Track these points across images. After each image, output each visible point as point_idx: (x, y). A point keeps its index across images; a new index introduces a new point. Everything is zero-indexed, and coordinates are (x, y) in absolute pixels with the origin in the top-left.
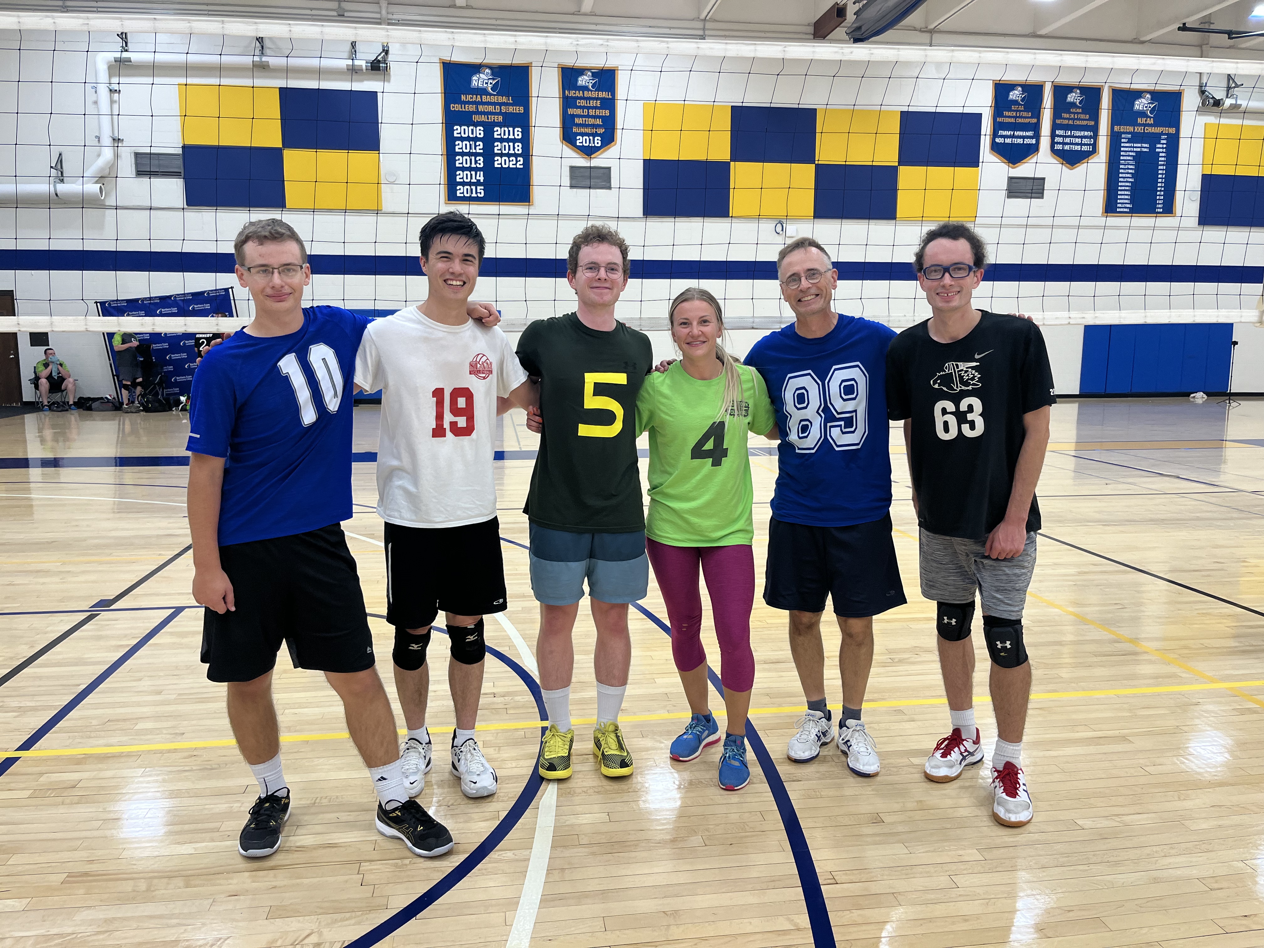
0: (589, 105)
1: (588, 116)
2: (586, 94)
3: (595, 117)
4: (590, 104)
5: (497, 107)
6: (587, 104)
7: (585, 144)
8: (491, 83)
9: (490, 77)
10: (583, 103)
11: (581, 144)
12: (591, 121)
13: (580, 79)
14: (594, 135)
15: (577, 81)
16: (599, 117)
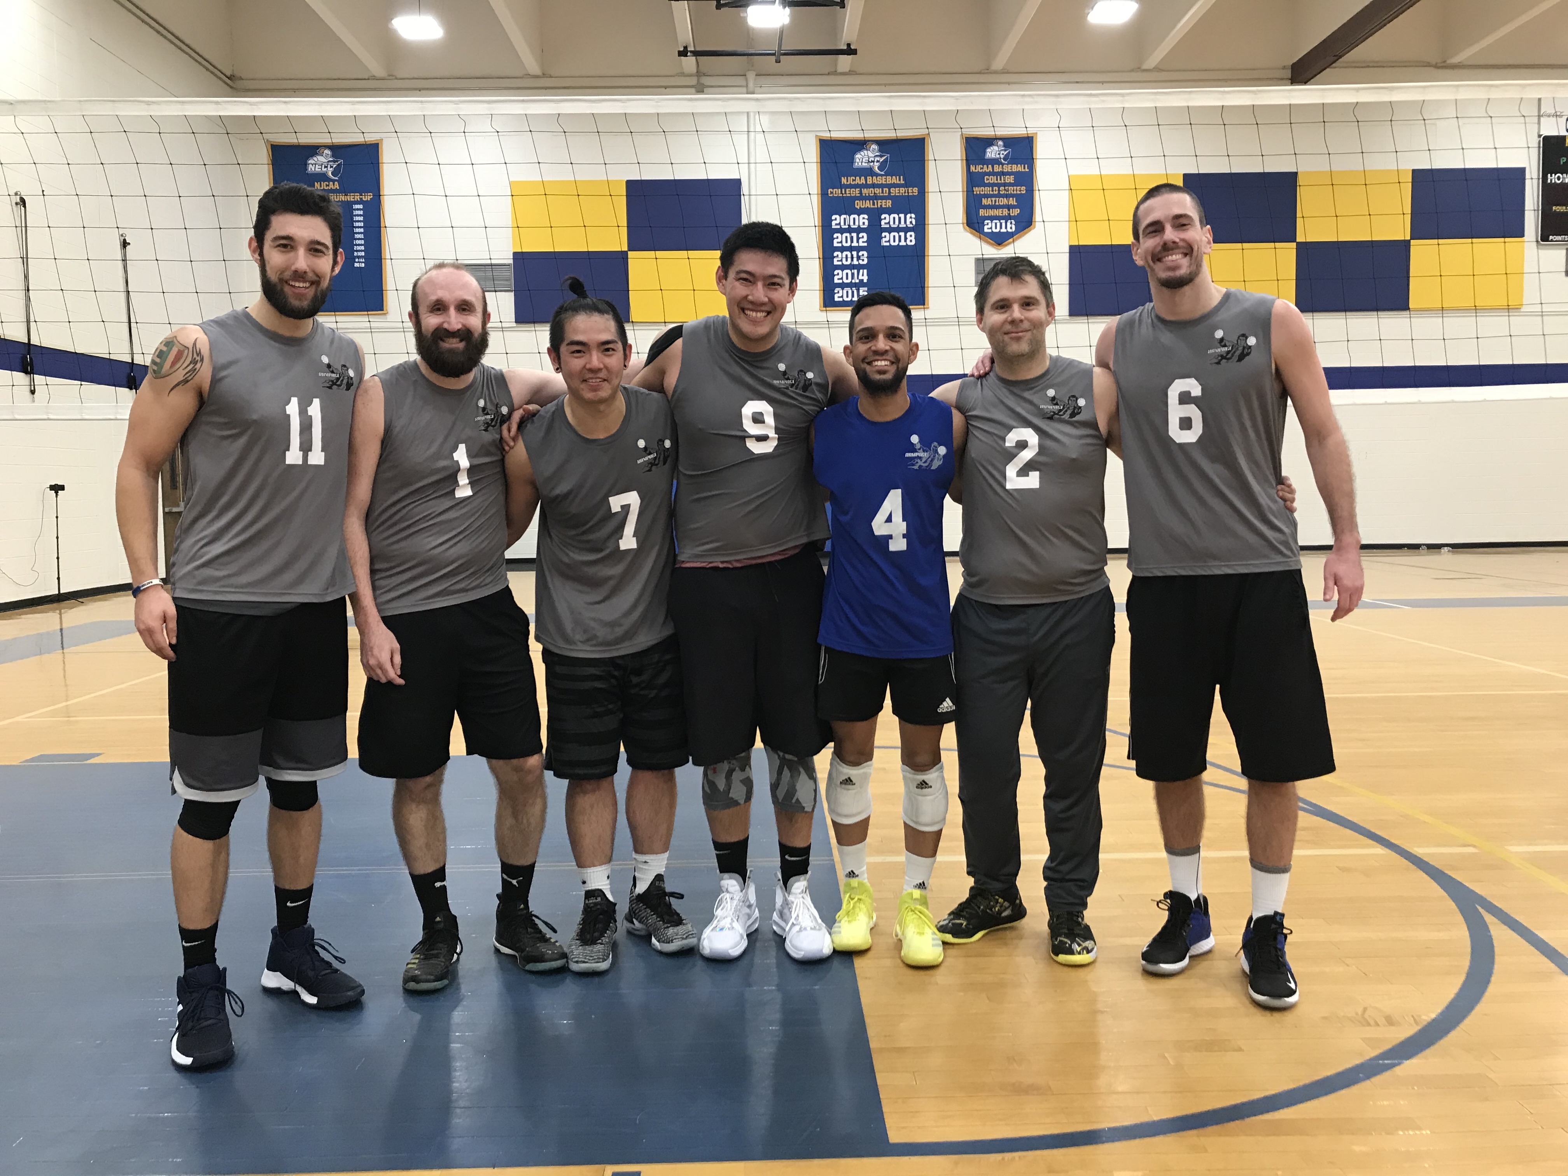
0: (999, 182)
1: (999, 196)
2: (997, 168)
3: (1007, 196)
4: (1001, 180)
5: (884, 189)
6: (997, 180)
7: (994, 230)
8: (878, 161)
9: (877, 154)
10: (992, 179)
11: (990, 231)
12: (1003, 201)
13: (988, 150)
14: (1007, 218)
15: (985, 153)
16: (1012, 196)
